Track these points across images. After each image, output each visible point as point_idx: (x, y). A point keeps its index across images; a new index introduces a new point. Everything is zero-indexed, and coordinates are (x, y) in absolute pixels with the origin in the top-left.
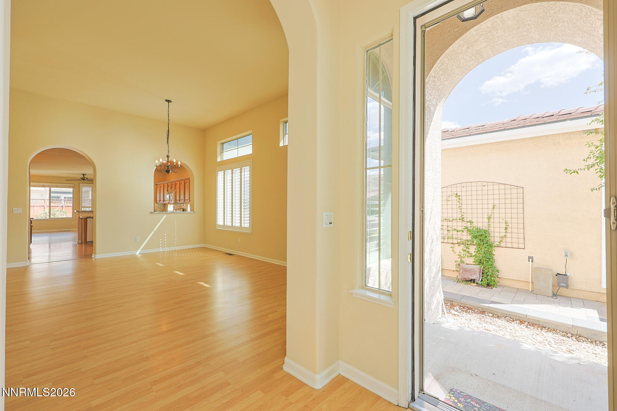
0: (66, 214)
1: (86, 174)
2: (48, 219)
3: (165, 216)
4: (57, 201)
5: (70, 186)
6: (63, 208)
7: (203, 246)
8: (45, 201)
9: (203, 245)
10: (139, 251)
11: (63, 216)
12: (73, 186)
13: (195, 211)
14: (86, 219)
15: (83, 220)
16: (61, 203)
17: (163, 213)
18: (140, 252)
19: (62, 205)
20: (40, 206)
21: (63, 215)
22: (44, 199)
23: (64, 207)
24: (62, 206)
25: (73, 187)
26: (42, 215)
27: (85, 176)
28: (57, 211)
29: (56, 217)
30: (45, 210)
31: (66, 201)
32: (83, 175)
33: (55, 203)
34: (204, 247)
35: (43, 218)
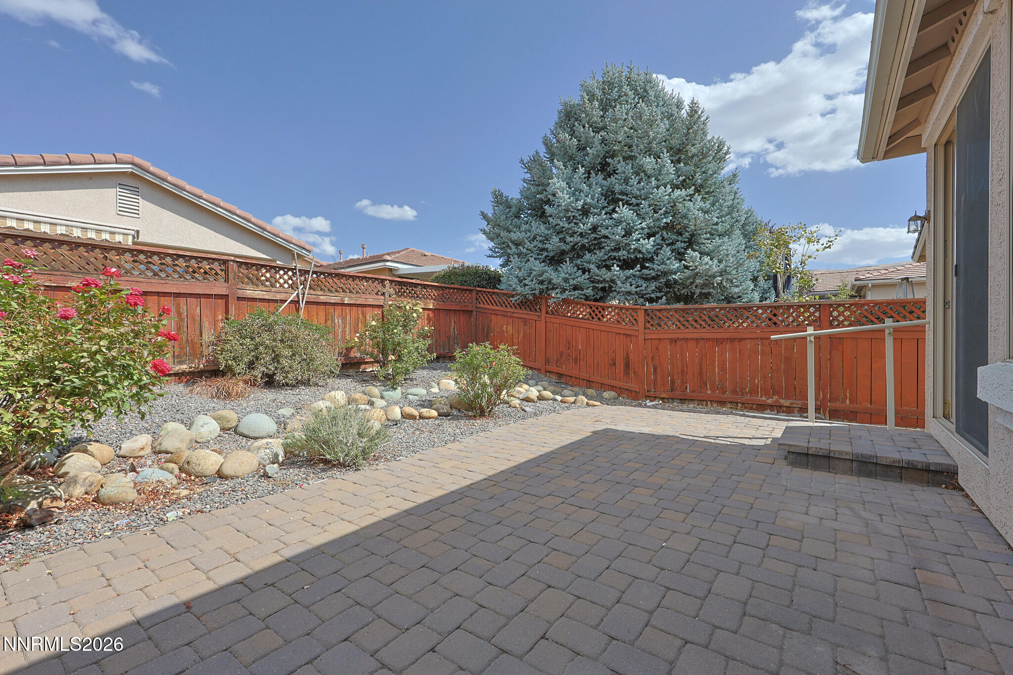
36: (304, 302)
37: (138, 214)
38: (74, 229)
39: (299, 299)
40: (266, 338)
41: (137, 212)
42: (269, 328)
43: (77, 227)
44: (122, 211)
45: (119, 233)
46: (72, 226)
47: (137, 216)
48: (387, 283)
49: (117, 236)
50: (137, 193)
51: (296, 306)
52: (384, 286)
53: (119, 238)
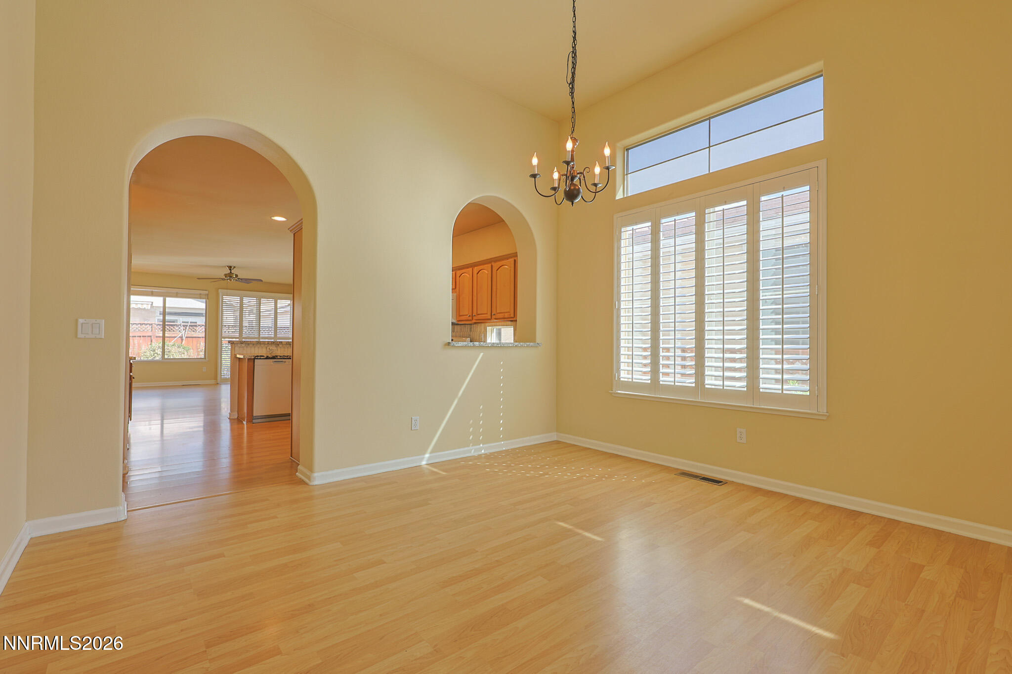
0: (187, 351)
1: (234, 267)
2: (157, 361)
3: (482, 354)
4: (172, 328)
5: (200, 294)
6: (182, 340)
7: (555, 439)
8: (152, 328)
9: (553, 437)
10: (427, 456)
11: (183, 355)
12: (206, 295)
13: (538, 341)
14: (252, 360)
15: (245, 365)
16: (180, 331)
17: (474, 346)
18: (429, 459)
19: (180, 335)
20: (143, 336)
21: (184, 353)
22: (152, 324)
23: (184, 338)
24: (181, 337)
25: (207, 297)
26: (148, 354)
27: (232, 271)
28: (173, 345)
29: (171, 358)
30: (153, 344)
31: (188, 328)
32: (230, 267)
33: (169, 331)
34: (558, 442)
35: (150, 359)
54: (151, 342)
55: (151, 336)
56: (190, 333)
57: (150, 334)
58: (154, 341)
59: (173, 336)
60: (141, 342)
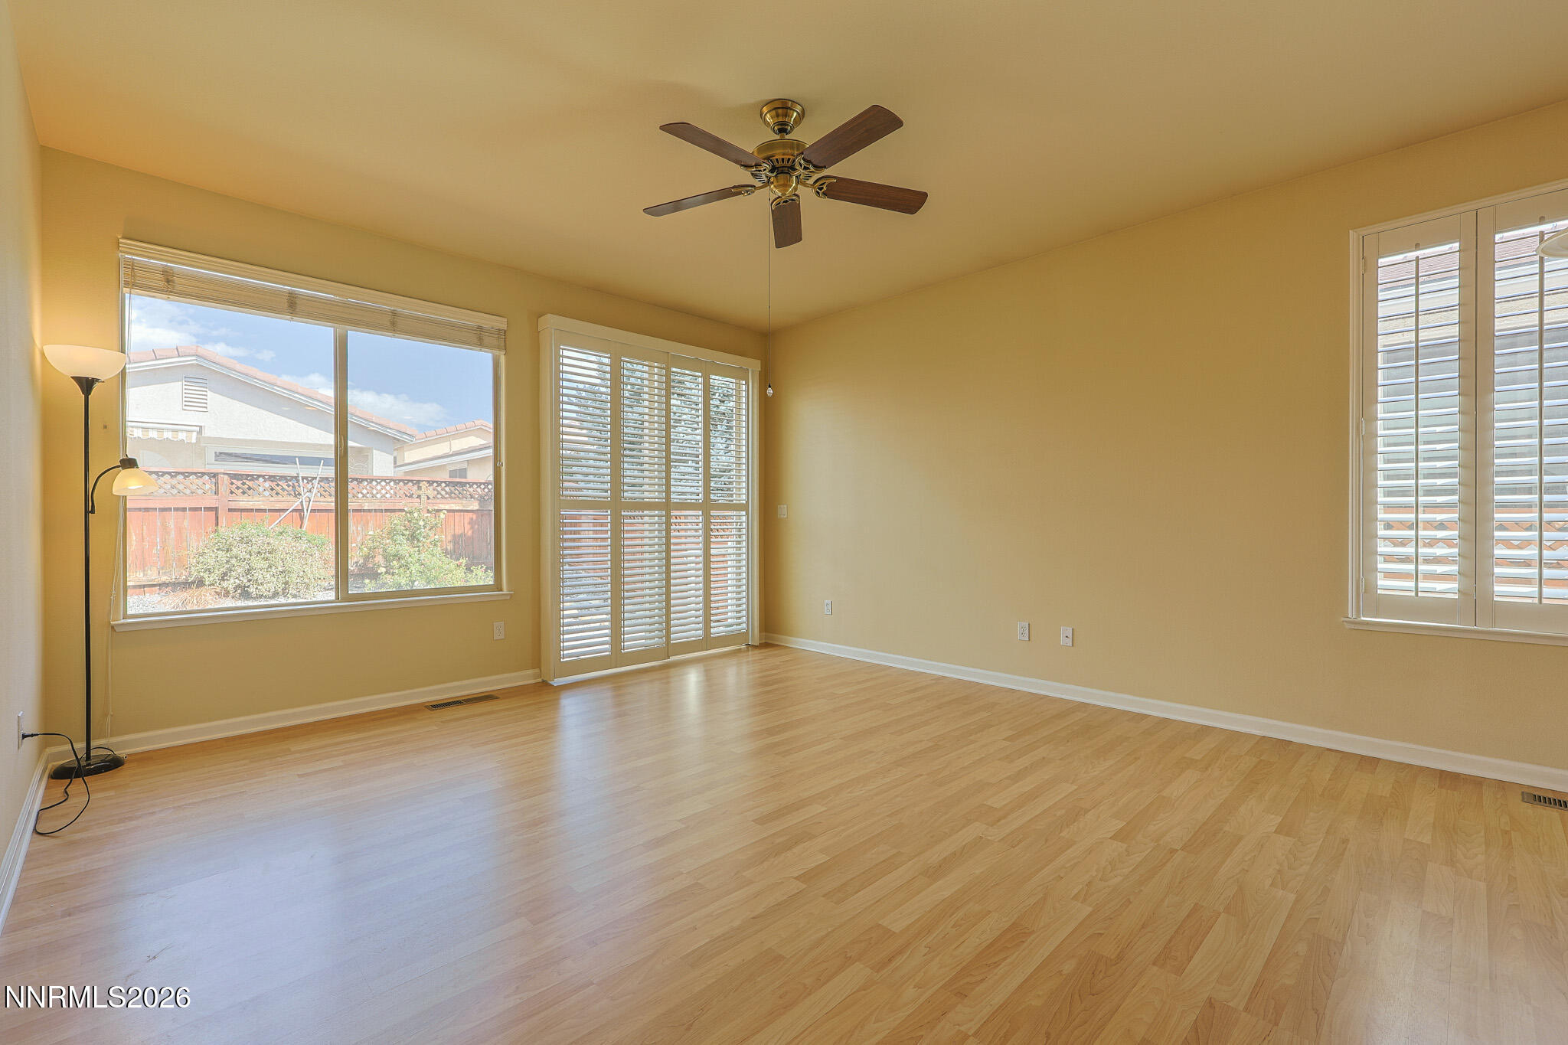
6: (302, 519)
16: (294, 494)
19: (296, 505)
20: (192, 509)
23: (307, 514)
24: (300, 512)
36: (309, 510)
37: (206, 408)
38: (134, 429)
39: (302, 505)
40: (240, 550)
41: (205, 405)
42: (245, 540)
43: (137, 427)
44: (187, 404)
45: (182, 431)
46: (132, 427)
47: (205, 410)
48: (424, 485)
49: (180, 433)
50: (204, 385)
51: (300, 515)
52: (419, 488)
53: (182, 436)
54: (217, 524)
55: (216, 509)
56: (322, 499)
57: (211, 502)
58: (223, 521)
59: (278, 506)
60: (186, 523)
